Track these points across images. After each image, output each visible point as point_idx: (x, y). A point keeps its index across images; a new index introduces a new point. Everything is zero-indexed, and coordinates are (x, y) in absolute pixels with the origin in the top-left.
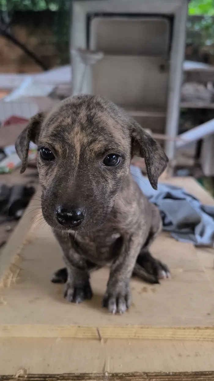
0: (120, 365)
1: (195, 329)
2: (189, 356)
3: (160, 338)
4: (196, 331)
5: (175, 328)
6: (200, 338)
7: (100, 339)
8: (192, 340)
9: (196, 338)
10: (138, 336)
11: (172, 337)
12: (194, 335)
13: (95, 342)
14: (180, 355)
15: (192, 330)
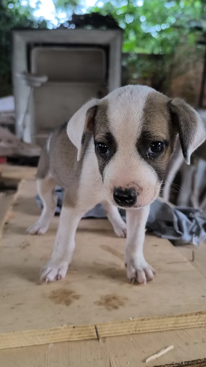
0: (128, 363)
1: (196, 314)
2: (196, 343)
3: (162, 330)
4: (198, 316)
5: (177, 317)
6: (202, 324)
7: (98, 339)
8: (194, 328)
9: (198, 324)
10: (139, 331)
11: (174, 327)
12: (197, 322)
13: (94, 343)
14: (187, 344)
15: (194, 316)
